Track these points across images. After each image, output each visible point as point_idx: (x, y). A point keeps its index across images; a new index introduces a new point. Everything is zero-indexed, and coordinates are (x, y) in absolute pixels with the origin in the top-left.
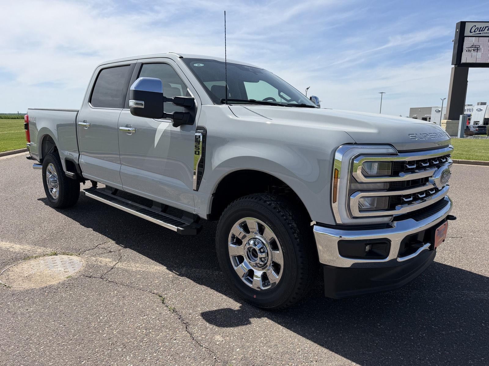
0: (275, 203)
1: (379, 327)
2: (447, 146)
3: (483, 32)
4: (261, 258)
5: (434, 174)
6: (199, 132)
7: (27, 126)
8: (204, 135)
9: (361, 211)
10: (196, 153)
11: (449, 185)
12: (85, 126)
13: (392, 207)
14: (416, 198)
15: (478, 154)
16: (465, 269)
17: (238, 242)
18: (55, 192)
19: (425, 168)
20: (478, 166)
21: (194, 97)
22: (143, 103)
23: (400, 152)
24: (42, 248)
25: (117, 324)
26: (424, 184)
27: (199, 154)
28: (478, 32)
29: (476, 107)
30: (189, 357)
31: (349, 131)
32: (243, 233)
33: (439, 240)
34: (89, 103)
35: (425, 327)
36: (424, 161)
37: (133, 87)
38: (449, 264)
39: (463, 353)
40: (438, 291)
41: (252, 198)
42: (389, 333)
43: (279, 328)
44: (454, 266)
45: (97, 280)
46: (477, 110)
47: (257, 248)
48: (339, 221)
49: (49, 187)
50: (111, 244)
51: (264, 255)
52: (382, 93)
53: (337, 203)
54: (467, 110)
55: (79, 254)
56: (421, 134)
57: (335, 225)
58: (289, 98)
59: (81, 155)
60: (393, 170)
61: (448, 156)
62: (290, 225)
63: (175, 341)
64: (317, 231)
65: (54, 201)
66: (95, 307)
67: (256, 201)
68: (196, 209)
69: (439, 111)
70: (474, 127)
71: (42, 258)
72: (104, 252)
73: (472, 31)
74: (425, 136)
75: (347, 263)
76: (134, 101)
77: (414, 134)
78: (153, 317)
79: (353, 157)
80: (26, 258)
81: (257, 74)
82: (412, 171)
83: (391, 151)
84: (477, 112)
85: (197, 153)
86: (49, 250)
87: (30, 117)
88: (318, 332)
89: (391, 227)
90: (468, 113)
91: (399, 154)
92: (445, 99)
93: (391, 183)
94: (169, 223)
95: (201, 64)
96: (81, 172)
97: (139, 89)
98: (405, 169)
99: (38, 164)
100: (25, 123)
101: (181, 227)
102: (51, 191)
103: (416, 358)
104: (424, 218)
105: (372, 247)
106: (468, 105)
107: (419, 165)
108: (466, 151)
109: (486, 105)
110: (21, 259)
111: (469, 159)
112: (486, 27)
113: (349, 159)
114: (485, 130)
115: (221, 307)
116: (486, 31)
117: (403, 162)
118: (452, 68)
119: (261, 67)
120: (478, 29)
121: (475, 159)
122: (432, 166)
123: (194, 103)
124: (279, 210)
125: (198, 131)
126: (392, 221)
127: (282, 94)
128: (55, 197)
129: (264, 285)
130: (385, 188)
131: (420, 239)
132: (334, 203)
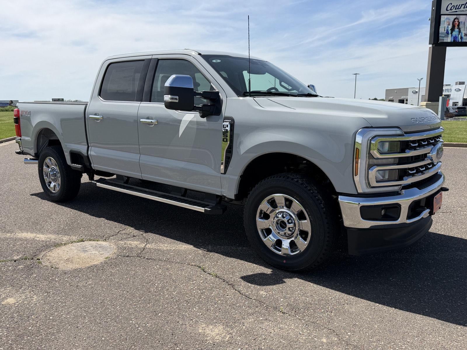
0: (301, 180)
1: (392, 280)
2: (439, 128)
3: (459, 10)
4: (289, 228)
5: (431, 151)
6: (227, 122)
7: (17, 120)
8: (232, 125)
9: (377, 182)
10: (223, 141)
11: (441, 162)
12: (97, 119)
13: (401, 179)
14: (418, 170)
15: (460, 136)
16: (457, 237)
17: (266, 216)
18: (55, 186)
19: (423, 146)
20: (460, 148)
21: (218, 91)
22: (177, 97)
23: (406, 133)
24: (66, 236)
25: (173, 288)
26: (423, 160)
27: (227, 141)
28: (454, 10)
29: (454, 87)
30: (245, 306)
31: (365, 117)
32: (271, 208)
33: (437, 207)
34: (99, 97)
35: (429, 278)
36: (423, 140)
37: (167, 84)
38: (442, 233)
39: (461, 294)
40: (435, 253)
41: (280, 177)
42: (401, 283)
43: (310, 285)
44: (447, 235)
45: (136, 258)
46: (455, 90)
47: (285, 220)
48: (360, 191)
49: (47, 182)
50: (130, 230)
51: (291, 225)
52: (356, 74)
53: (358, 176)
54: (445, 90)
55: (105, 240)
56: (420, 118)
57: (357, 194)
58: (290, 88)
59: (90, 148)
60: (401, 148)
61: (440, 136)
62: (317, 197)
63: (228, 297)
64: (341, 200)
65: (53, 195)
66: (146, 277)
67: (284, 179)
68: (223, 190)
69: (417, 92)
70: (453, 108)
71: (71, 245)
72: (128, 237)
73: (448, 9)
74: (423, 120)
75: (367, 224)
76: (169, 96)
77: (415, 119)
78: (201, 282)
79: (370, 138)
80: (57, 245)
81: (265, 67)
82: (415, 148)
83: (399, 132)
84: (456, 92)
85: (225, 140)
86: (74, 238)
87: (22, 111)
88: (343, 285)
89: (400, 194)
90: (447, 93)
91: (405, 134)
92: (422, 79)
93: (400, 158)
94: (195, 206)
95: (218, 60)
96: (90, 164)
97: (174, 85)
98: (409, 147)
99: (33, 159)
100: (15, 117)
101: (208, 208)
102: (49, 186)
103: (425, 299)
104: (425, 187)
105: (386, 211)
106: (446, 85)
107: (420, 144)
108: (448, 134)
109: (464, 84)
110: (52, 246)
111: (451, 142)
112: (462, 5)
113: (367, 140)
114: (465, 111)
115: (255, 273)
116: (462, 9)
117: (408, 141)
118: (430, 48)
119: (265, 60)
120: (454, 7)
121: (457, 142)
122: (429, 144)
123: (219, 96)
124: (306, 185)
125: (226, 120)
126: (401, 190)
127: (283, 83)
128: (54, 190)
129: (292, 252)
130: (395, 163)
131: (423, 204)
132: (355, 176)
